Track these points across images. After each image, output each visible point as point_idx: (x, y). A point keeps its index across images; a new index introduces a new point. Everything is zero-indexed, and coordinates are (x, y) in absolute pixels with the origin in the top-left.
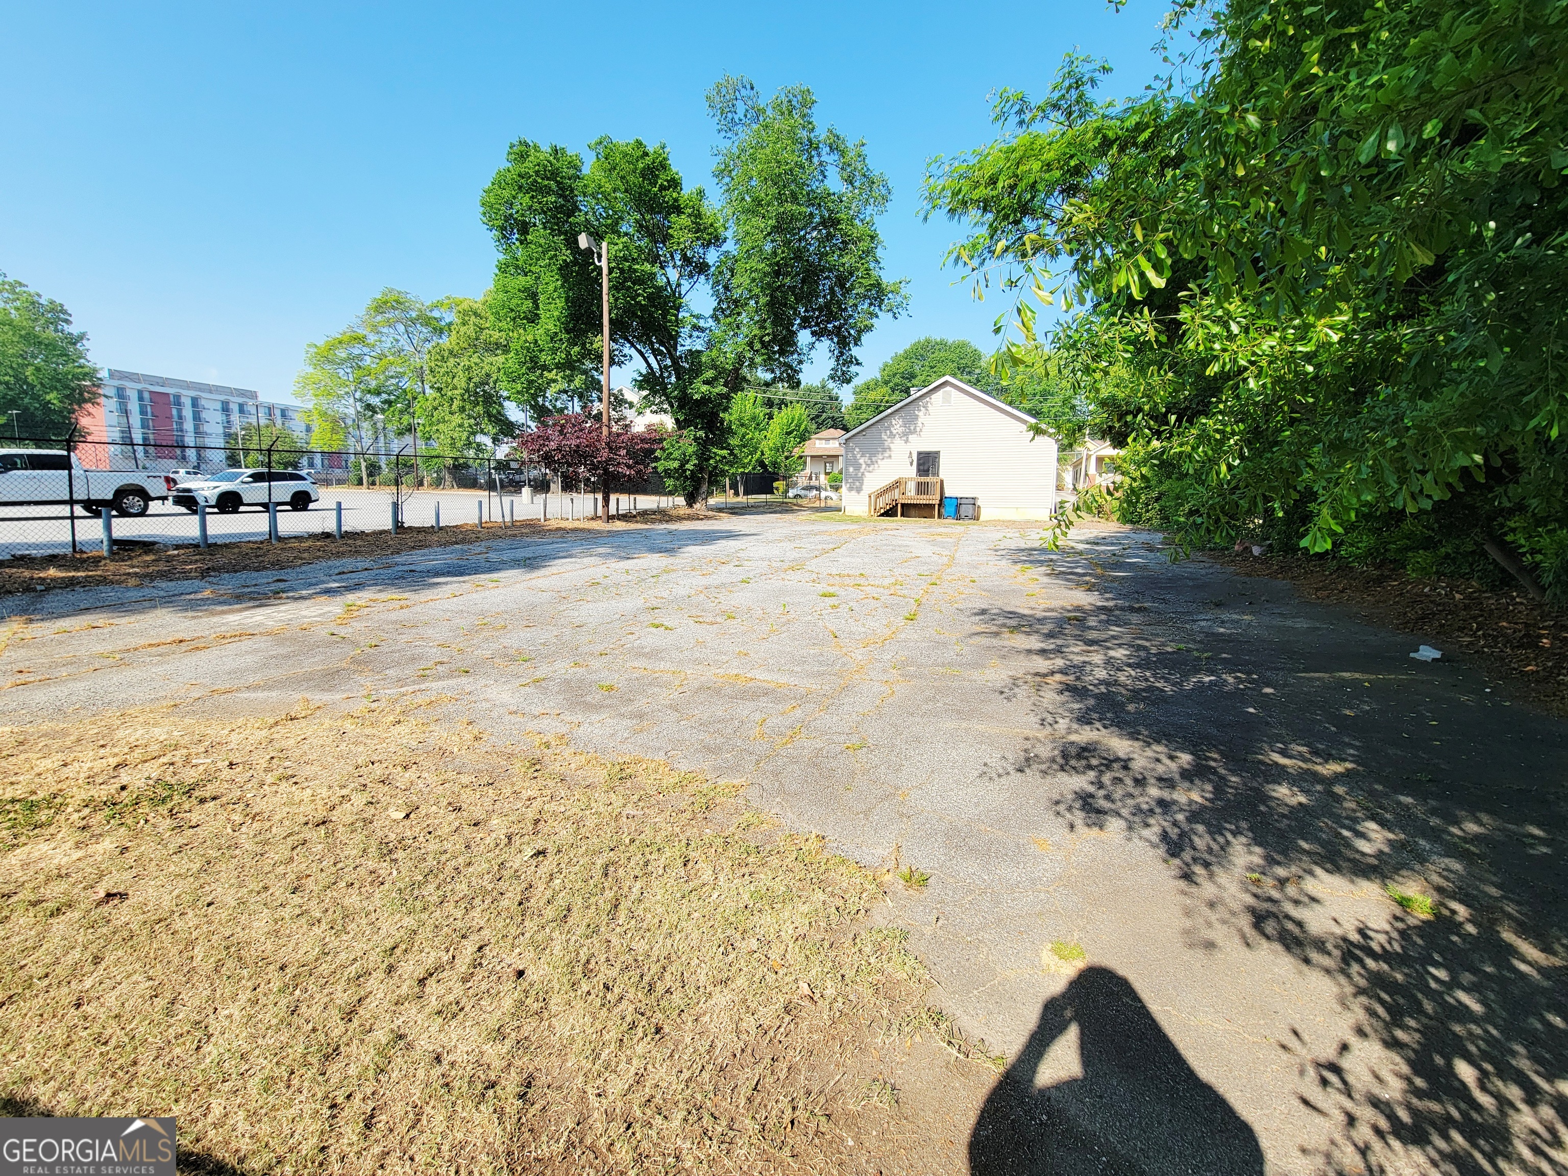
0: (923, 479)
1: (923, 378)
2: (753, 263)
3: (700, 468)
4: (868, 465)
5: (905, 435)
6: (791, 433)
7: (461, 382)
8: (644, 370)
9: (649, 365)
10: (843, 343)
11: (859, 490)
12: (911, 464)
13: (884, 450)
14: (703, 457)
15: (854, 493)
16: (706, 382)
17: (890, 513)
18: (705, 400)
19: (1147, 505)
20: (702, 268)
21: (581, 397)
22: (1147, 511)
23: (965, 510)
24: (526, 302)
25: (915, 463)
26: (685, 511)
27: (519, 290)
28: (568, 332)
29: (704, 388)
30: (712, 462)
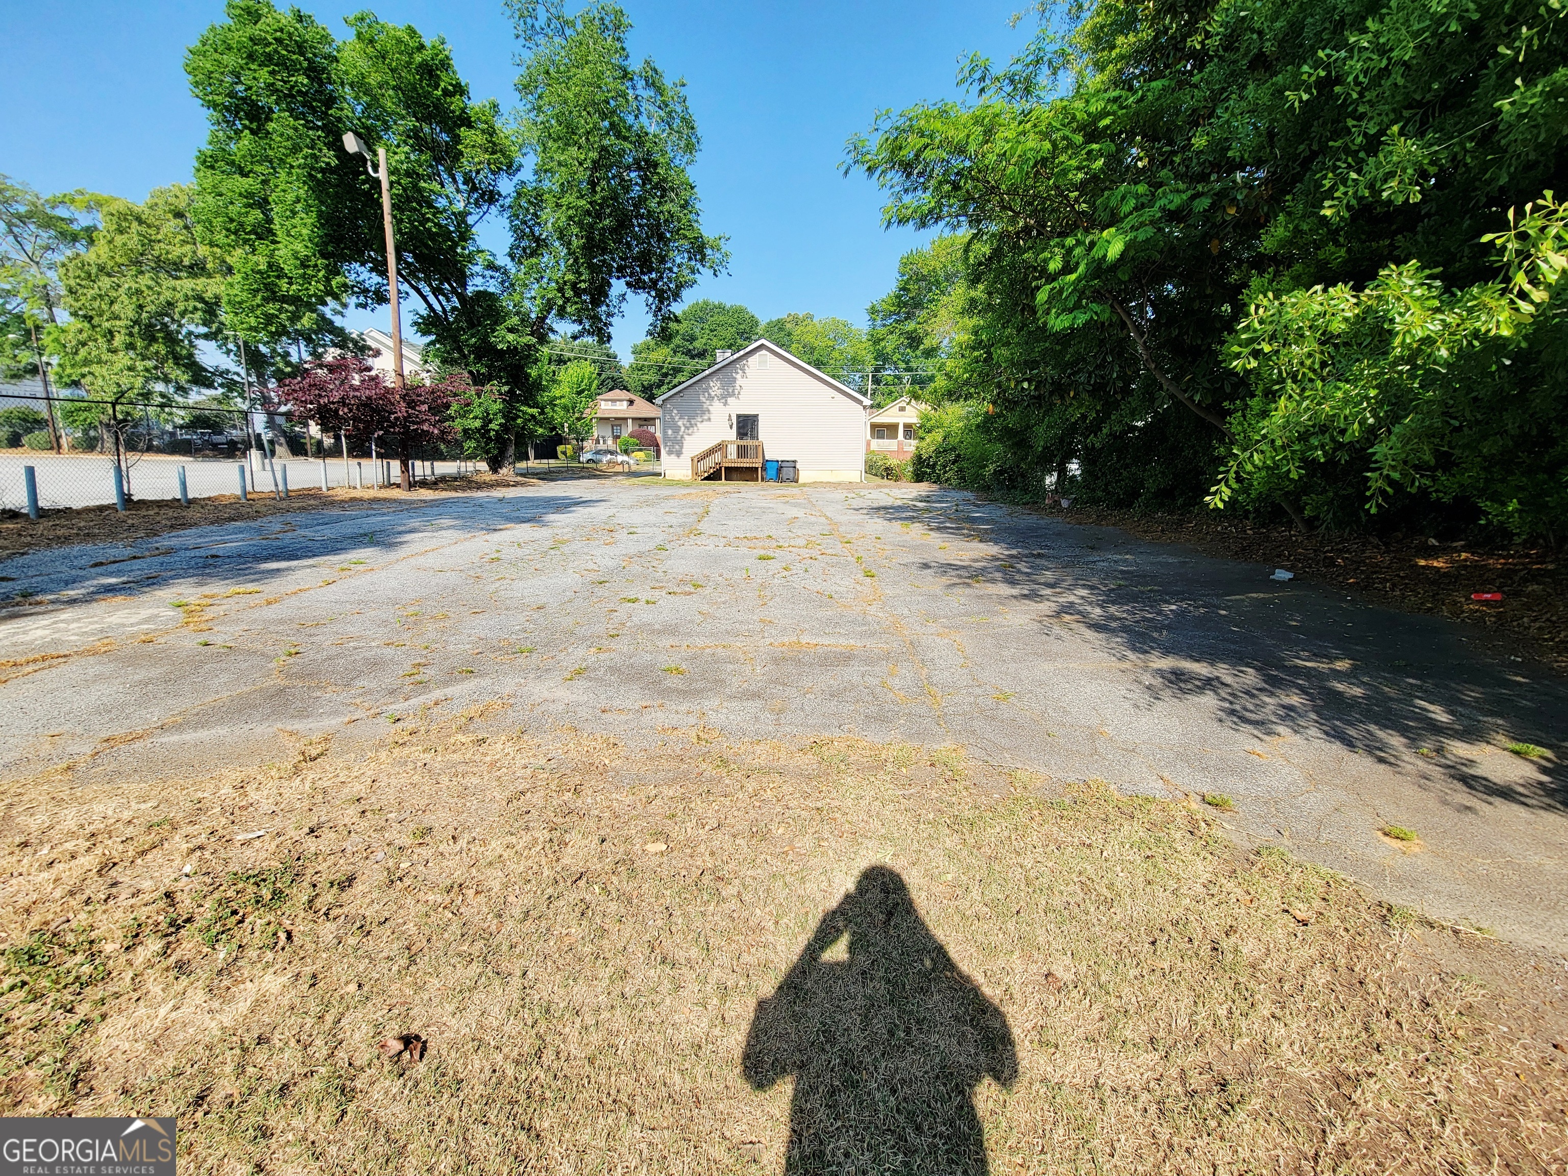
0: (742, 443)
1: (704, 341)
2: (570, 198)
3: (505, 428)
4: (688, 428)
5: (724, 398)
6: (583, 391)
7: (126, 309)
8: (423, 311)
9: (430, 306)
10: (661, 297)
11: (679, 454)
12: (731, 427)
13: (703, 412)
14: (509, 415)
15: (673, 456)
16: (511, 330)
17: (714, 476)
18: (513, 350)
19: (945, 467)
20: (491, 197)
21: (309, 340)
22: (945, 472)
23: (786, 473)
24: (253, 212)
25: (735, 426)
26: (489, 477)
27: (240, 194)
28: (324, 255)
29: (510, 337)
30: (519, 421)
